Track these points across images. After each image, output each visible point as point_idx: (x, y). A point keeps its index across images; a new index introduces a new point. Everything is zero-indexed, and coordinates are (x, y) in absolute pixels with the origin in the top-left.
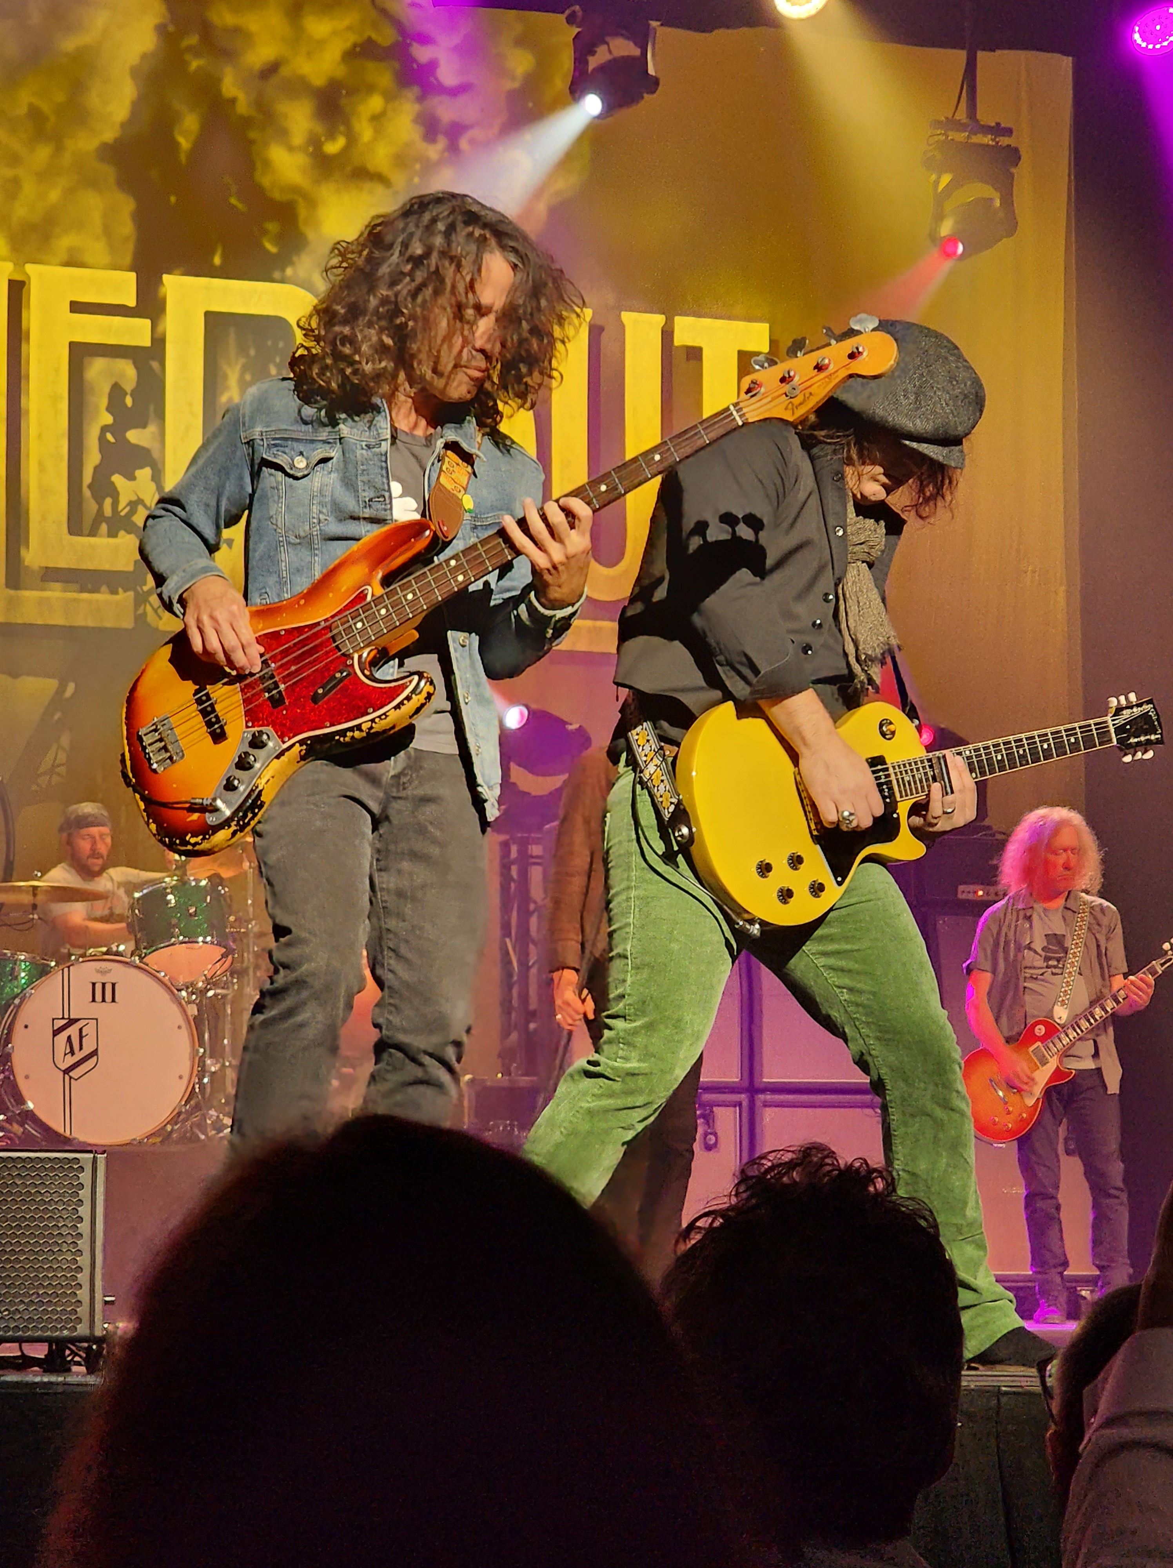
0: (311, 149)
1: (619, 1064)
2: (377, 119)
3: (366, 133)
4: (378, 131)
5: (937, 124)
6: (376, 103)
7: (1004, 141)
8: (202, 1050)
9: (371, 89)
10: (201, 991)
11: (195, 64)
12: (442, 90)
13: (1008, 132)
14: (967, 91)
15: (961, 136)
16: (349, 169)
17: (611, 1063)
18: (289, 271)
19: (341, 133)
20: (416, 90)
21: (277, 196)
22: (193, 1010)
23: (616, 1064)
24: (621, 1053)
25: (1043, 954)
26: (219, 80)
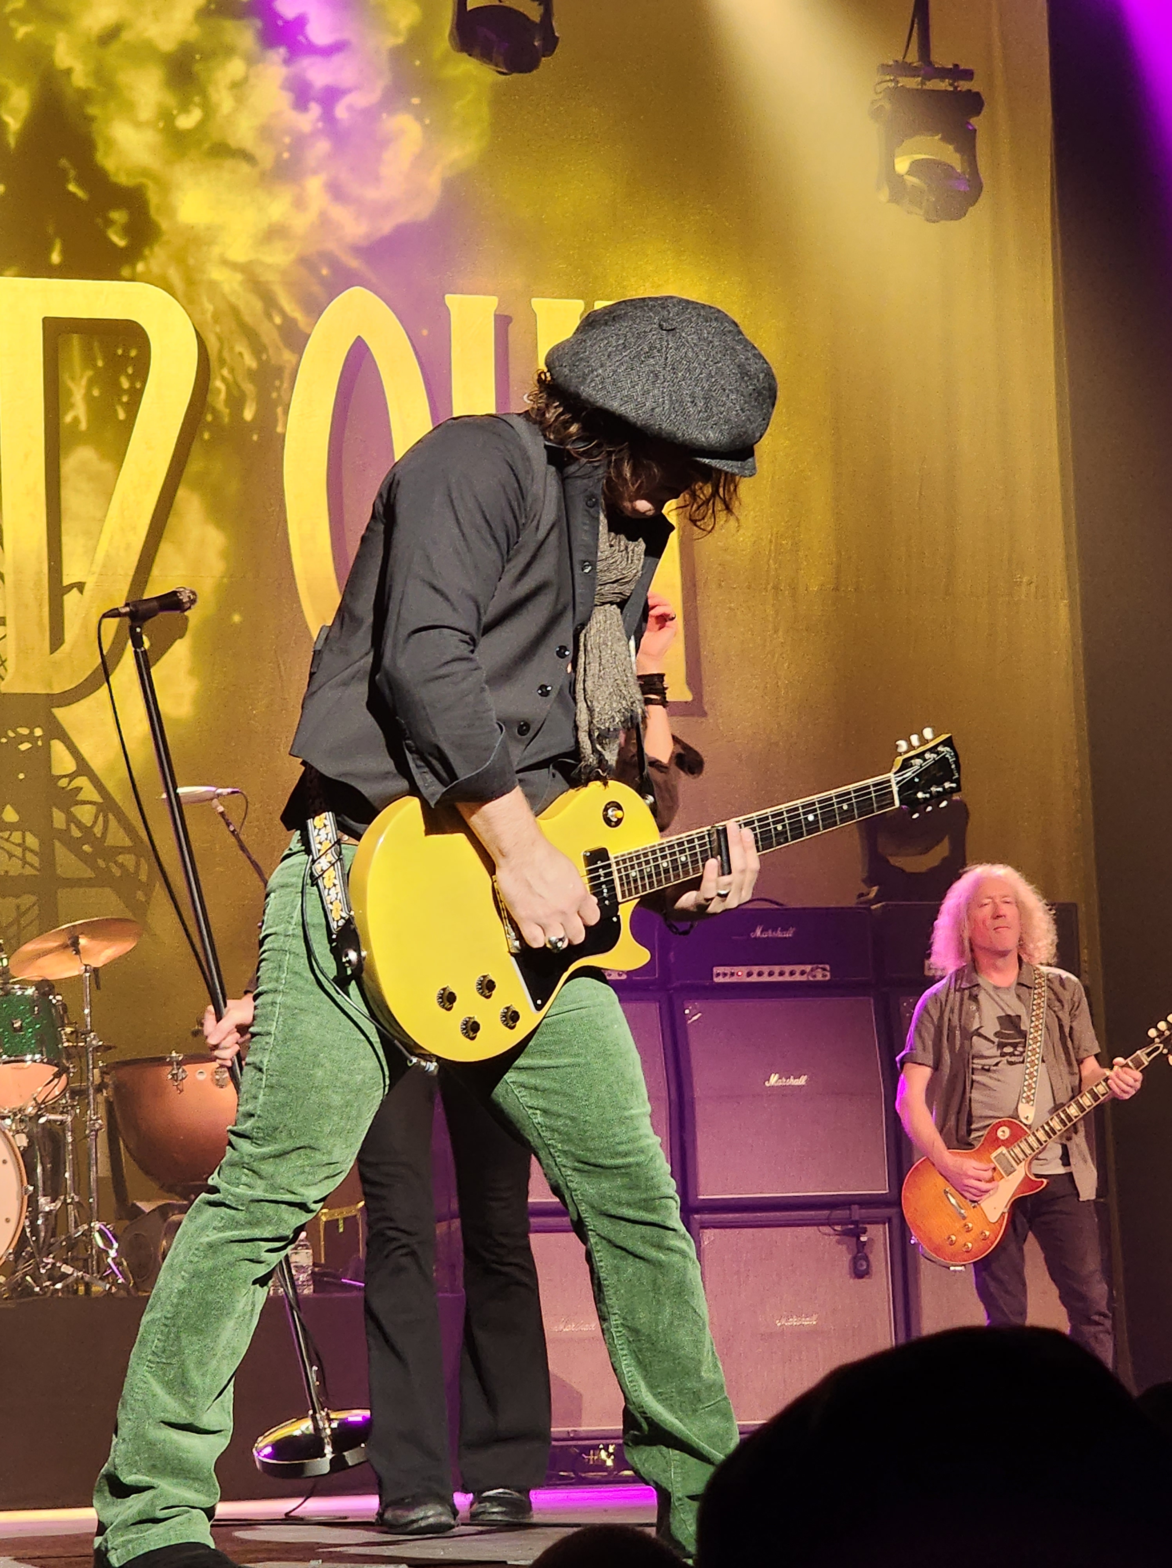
0: (161, 125)
1: (241, 1190)
2: (238, 86)
3: (225, 102)
4: (240, 100)
5: (885, 68)
6: (235, 68)
7: (964, 86)
8: (31, 1188)
9: (229, 51)
10: (31, 1118)
11: (22, 31)
12: (312, 50)
13: (968, 75)
14: (919, 29)
15: (912, 83)
16: (206, 146)
17: (233, 1189)
18: (140, 267)
19: (196, 105)
20: (282, 51)
21: (123, 180)
22: (22, 1141)
23: (238, 1190)
24: (244, 1179)
25: (996, 1040)
26: (51, 49)
